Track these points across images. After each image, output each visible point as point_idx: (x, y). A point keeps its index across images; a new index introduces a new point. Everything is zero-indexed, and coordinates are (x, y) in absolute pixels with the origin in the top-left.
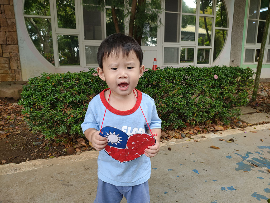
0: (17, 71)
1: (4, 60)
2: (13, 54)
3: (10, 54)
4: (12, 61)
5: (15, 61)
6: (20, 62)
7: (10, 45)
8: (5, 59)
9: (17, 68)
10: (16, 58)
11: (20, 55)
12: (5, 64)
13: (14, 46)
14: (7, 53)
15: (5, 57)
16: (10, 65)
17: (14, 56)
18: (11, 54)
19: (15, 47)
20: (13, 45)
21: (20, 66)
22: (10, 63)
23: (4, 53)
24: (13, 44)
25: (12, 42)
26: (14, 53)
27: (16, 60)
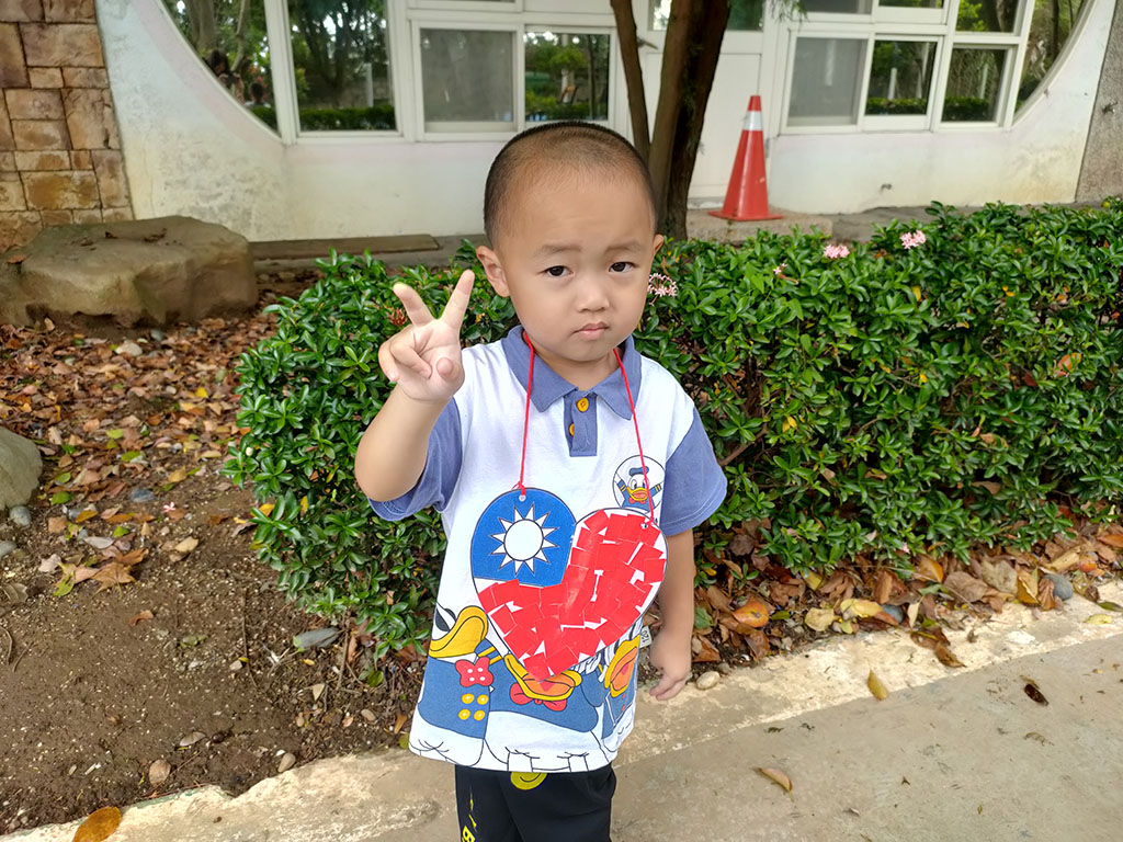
0: (101, 158)
1: (37, 104)
2: (77, 74)
3: (62, 71)
4: (74, 107)
5: (88, 107)
6: (114, 112)
7: (60, 26)
8: (43, 97)
9: (102, 146)
10: (94, 94)
11: (111, 79)
12: (44, 124)
13: (78, 33)
14: (47, 67)
15: (41, 86)
16: (67, 128)
17: (82, 84)
18: (68, 71)
19: (84, 36)
20: (77, 26)
21: (118, 135)
22: (66, 120)
23: (32, 67)
24: (75, 23)
25: (67, 10)
26: (83, 70)
27: (93, 105)
